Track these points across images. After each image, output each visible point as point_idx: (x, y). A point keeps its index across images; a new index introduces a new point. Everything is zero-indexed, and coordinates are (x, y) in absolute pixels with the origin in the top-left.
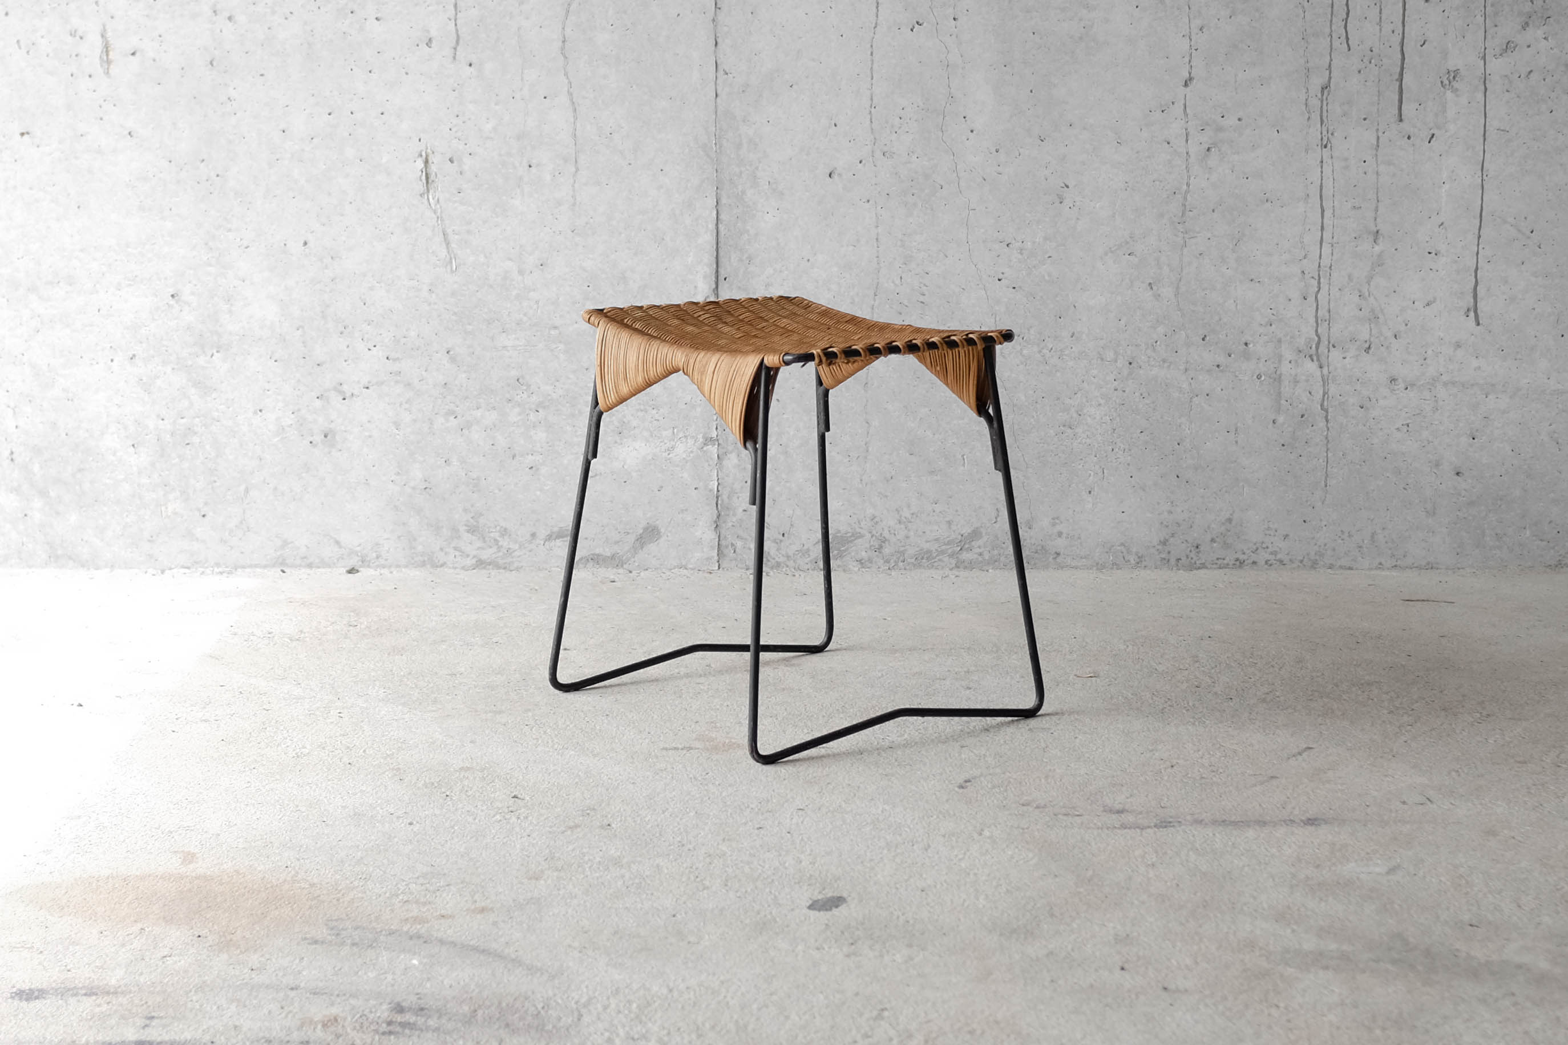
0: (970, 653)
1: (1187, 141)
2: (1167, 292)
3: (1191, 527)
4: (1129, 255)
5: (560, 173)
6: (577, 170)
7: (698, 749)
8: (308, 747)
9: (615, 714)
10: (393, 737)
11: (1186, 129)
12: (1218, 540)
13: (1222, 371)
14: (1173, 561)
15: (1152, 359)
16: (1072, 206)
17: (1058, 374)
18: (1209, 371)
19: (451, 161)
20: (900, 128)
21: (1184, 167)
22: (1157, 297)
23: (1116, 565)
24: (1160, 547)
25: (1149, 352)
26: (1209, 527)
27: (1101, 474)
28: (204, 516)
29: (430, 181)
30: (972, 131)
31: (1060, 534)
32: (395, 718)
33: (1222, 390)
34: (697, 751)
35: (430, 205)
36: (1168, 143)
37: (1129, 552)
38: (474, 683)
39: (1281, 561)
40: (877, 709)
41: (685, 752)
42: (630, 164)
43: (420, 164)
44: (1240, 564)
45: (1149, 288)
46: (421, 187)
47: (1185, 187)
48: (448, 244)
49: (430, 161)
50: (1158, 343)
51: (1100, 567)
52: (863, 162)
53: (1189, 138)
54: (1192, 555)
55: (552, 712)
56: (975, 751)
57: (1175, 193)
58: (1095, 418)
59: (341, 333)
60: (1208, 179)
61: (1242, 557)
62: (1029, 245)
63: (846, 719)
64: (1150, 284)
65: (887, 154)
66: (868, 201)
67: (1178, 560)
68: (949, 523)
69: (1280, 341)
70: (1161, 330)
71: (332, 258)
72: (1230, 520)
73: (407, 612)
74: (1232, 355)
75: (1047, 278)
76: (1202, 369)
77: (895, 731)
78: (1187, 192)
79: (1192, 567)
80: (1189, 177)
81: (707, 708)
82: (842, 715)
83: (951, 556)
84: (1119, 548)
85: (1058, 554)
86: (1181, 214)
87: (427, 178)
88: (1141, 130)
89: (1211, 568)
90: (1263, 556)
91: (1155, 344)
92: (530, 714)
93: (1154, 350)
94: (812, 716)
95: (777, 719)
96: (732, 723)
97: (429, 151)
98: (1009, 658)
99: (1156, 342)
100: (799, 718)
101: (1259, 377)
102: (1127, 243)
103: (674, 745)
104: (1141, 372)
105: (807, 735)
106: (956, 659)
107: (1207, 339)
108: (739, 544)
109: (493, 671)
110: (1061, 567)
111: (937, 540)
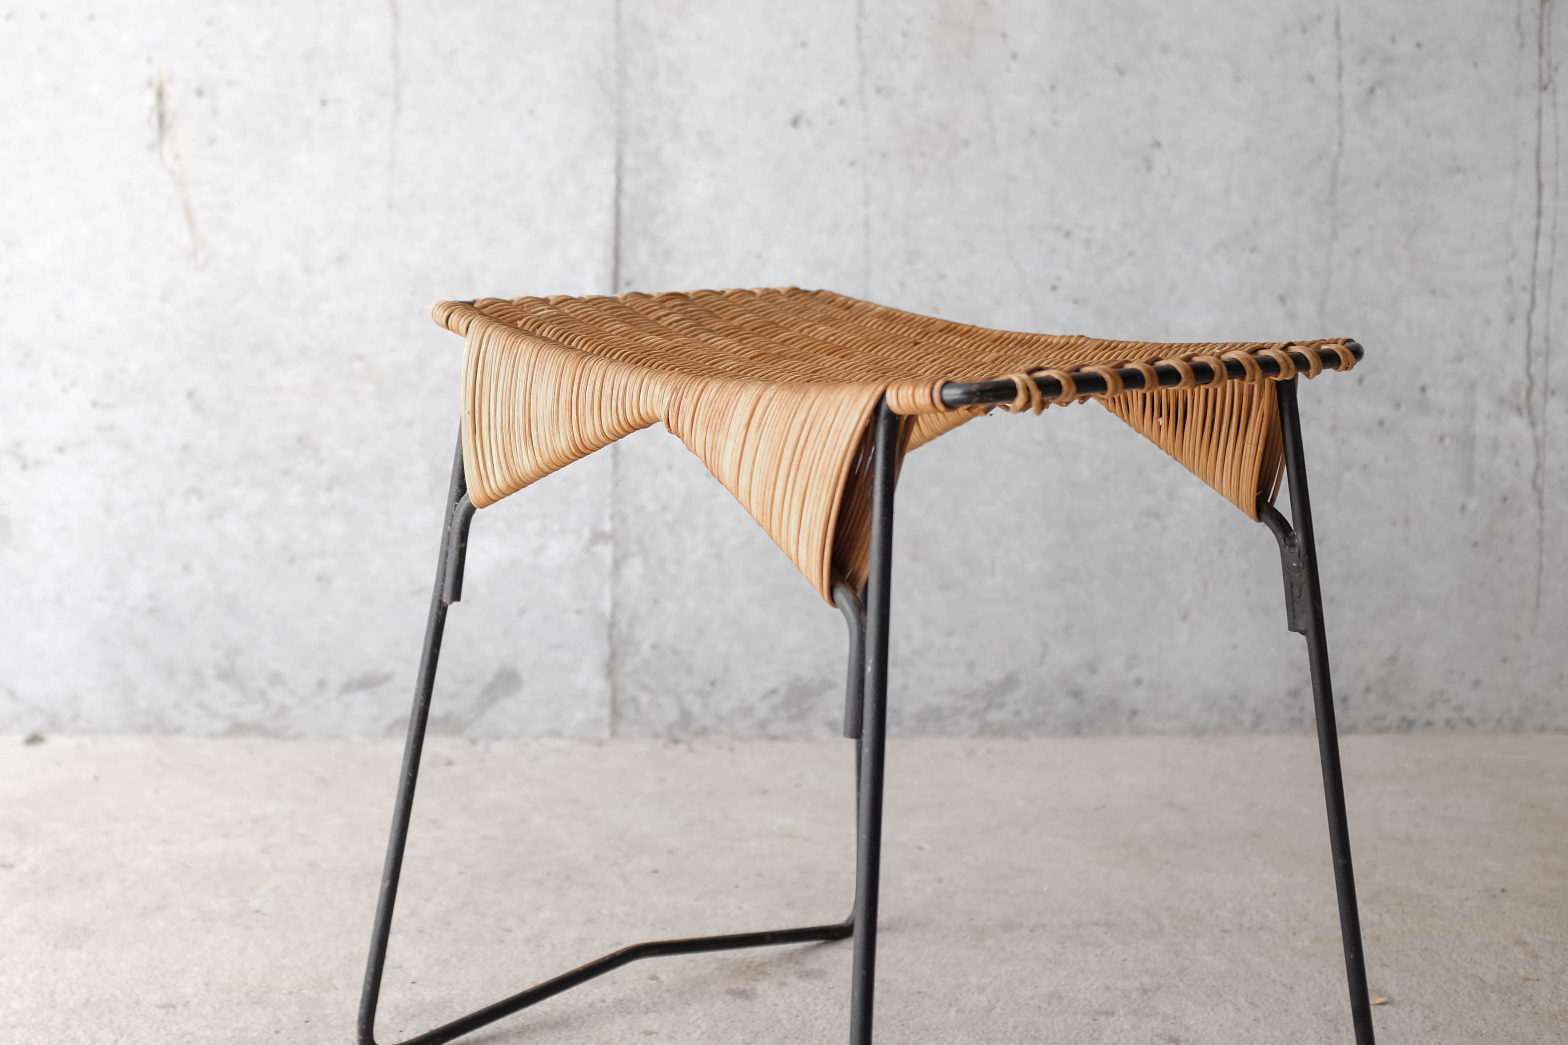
1: (1339, 77)
2: (1304, 309)
4: (1251, 251)
5: (370, 115)
6: (398, 110)
11: (1339, 59)
12: (1376, 689)
13: (1386, 431)
14: (1308, 723)
16: (1165, 175)
18: (1368, 431)
19: (199, 93)
20: (903, 50)
21: (1332, 117)
22: (1290, 316)
23: (1222, 729)
24: (1291, 701)
26: (1365, 670)
27: (1202, 589)
29: (165, 125)
30: (1014, 57)
31: (1138, 682)
33: (1386, 460)
35: (163, 162)
36: (1311, 80)
37: (1242, 708)
39: (1469, 722)
42: (481, 101)
43: (149, 98)
44: (1407, 725)
45: (1279, 302)
46: (150, 134)
47: (1335, 148)
48: (191, 223)
49: (166, 93)
51: (1199, 732)
52: (847, 103)
53: (1343, 72)
57: (1317, 157)
59: (21, 364)
60: (1370, 136)
61: (1411, 715)
62: (1099, 235)
64: (1281, 297)
65: (883, 92)
66: (850, 164)
68: (971, 665)
69: (1473, 385)
72: (1393, 659)
74: (1402, 407)
75: (1126, 285)
76: (1357, 427)
78: (1339, 155)
80: (1342, 133)
83: (973, 715)
84: (1227, 703)
85: (1134, 712)
86: (1328, 190)
87: (161, 118)
88: (1271, 59)
90: (1442, 713)
97: (165, 78)
101: (1441, 439)
102: (1248, 233)
107: (1366, 381)
108: (644, 698)
109: (247, 995)
110: (1139, 732)
111: (951, 691)
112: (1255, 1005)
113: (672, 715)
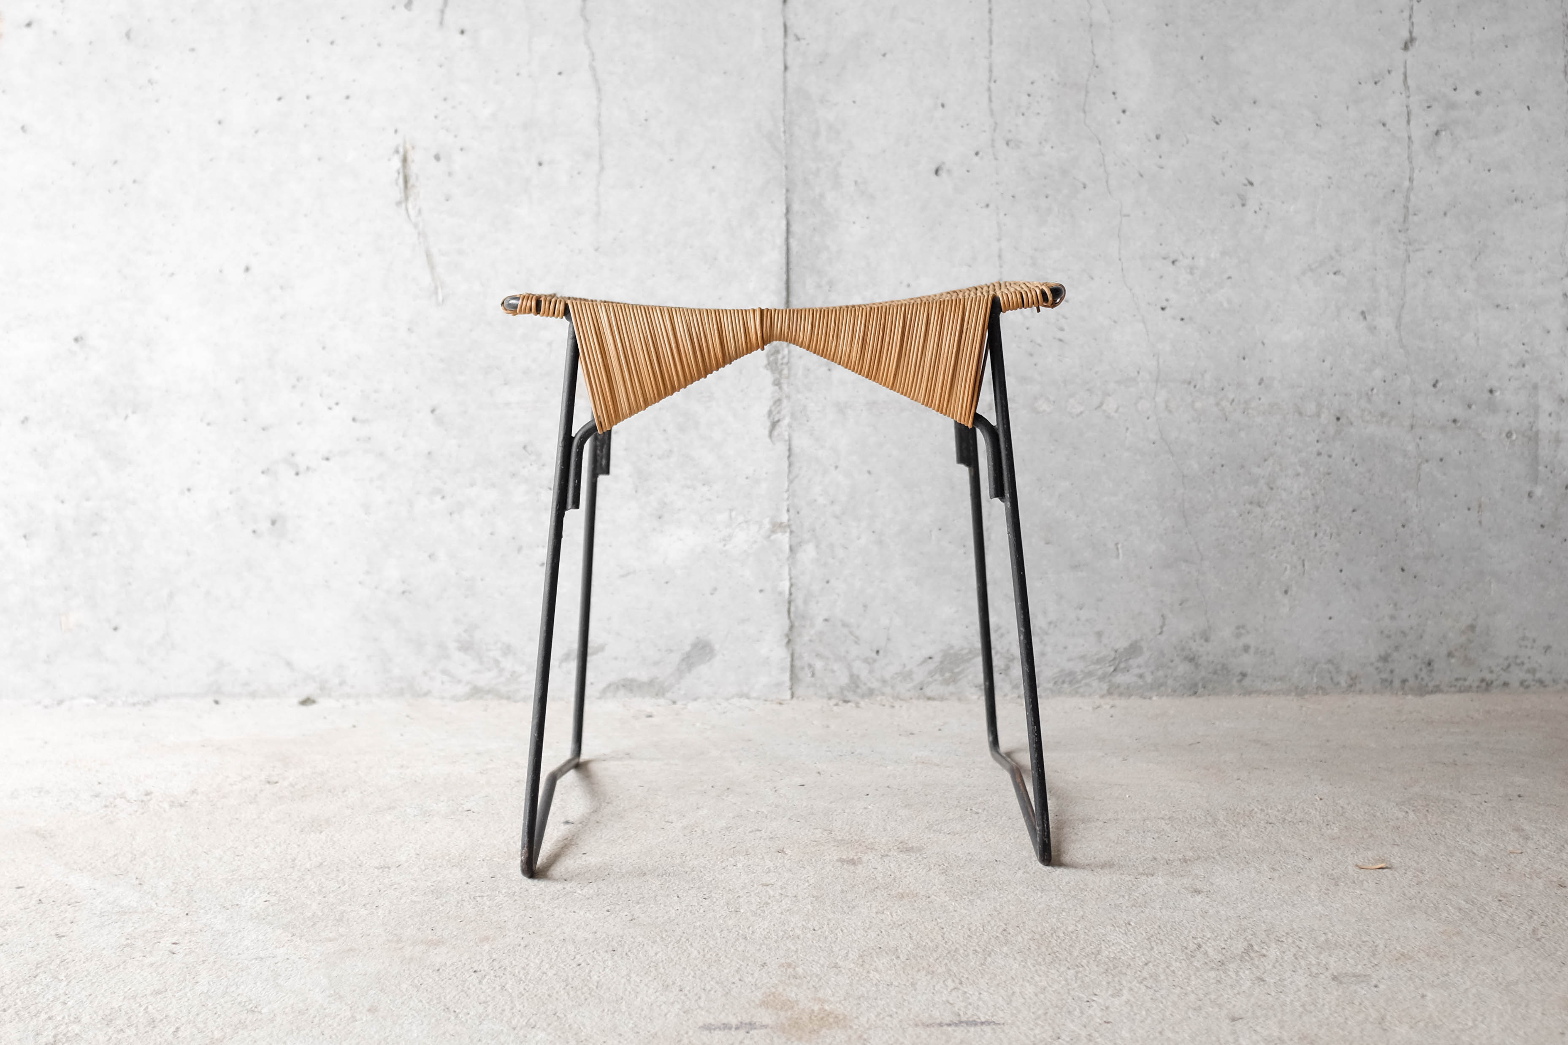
0: (1175, 825)
1: (1408, 122)
2: (1385, 323)
3: (1421, 637)
4: (1335, 273)
5: (579, 173)
6: (602, 169)
7: (766, 1027)
8: (85, 1019)
9: (626, 948)
10: (239, 999)
11: (1407, 107)
12: (1457, 654)
13: (1460, 428)
14: (1397, 683)
15: (1366, 413)
16: (1257, 209)
17: (1243, 434)
18: (1443, 428)
19: (437, 158)
20: (1028, 108)
21: (1406, 156)
22: (1373, 329)
23: (1321, 690)
24: (1380, 665)
25: (1363, 403)
26: (1445, 637)
27: (1300, 567)
28: (115, 629)
29: (409, 185)
30: (1124, 112)
31: (1246, 649)
32: (262, 955)
33: (1460, 453)
34: (763, 1031)
35: (409, 216)
36: (1384, 125)
37: (1338, 670)
38: (413, 883)
39: (1541, 682)
40: (1062, 935)
41: (742, 1034)
42: (671, 160)
43: (397, 163)
44: (1486, 686)
45: (1361, 318)
46: (397, 193)
47: (1407, 183)
48: (432, 267)
49: (409, 159)
50: (1375, 391)
51: (1301, 692)
52: (981, 154)
53: (1412, 117)
54: (1423, 674)
55: (523, 943)
56: (1258, 1028)
57: (1394, 191)
58: (1292, 492)
59: (294, 387)
60: (1437, 172)
61: (1489, 677)
62: (1201, 262)
63: (1015, 959)
64: (1363, 313)
65: (1012, 144)
66: (987, 206)
67: (1404, 681)
68: (1099, 634)
69: (1535, 387)
70: (1378, 373)
71: (282, 288)
72: (1472, 628)
74: (1474, 407)
75: (1226, 305)
76: (1433, 425)
77: (1104, 983)
78: (1410, 189)
79: (1422, 691)
80: (1412, 170)
81: (781, 933)
82: (1005, 949)
83: (1102, 679)
84: (1325, 666)
85: (1244, 675)
86: (1402, 220)
87: (406, 181)
88: (1348, 108)
89: (1447, 692)
90: (1516, 675)
91: (1370, 393)
92: (487, 947)
93: (1369, 400)
94: (956, 950)
95: (898, 957)
96: (823, 966)
97: (408, 146)
98: (1238, 834)
99: (1372, 390)
100: (935, 955)
101: (1509, 435)
102: (1332, 258)
103: (723, 1018)
104: (1352, 430)
105: (954, 993)
106: (1158, 838)
107: (1440, 385)
108: (819, 664)
109: (449, 861)
110: (1248, 692)
111: (1083, 657)
112: (1274, 870)
113: (844, 680)
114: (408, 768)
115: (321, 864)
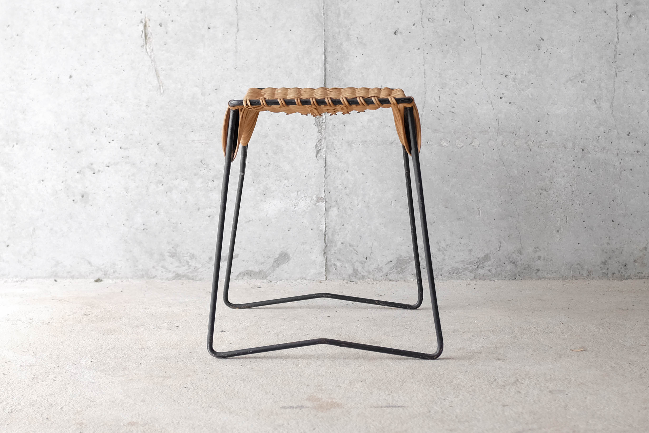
0: (495, 334)
1: (617, 11)
2: (605, 105)
3: (621, 253)
4: (582, 82)
5: (227, 33)
6: (238, 30)
7: (308, 407)
8: (23, 404)
9: (250, 379)
10: (86, 397)
11: (616, 4)
12: (638, 261)
13: (640, 155)
14: (610, 275)
15: (596, 147)
16: (546, 51)
17: (538, 157)
18: (632, 155)
19: (161, 25)
20: (438, 3)
21: (615, 27)
22: (599, 108)
23: (574, 277)
24: (602, 266)
25: (595, 143)
26: (632, 253)
27: (565, 220)
28: (8, 246)
29: (147, 38)
30: (483, 5)
31: (539, 258)
32: (93, 381)
33: (640, 167)
34: (307, 409)
35: (147, 52)
36: (605, 12)
37: (582, 268)
38: (155, 355)
40: (437, 375)
41: (298, 410)
42: (271, 27)
43: (141, 27)
45: (594, 103)
46: (141, 41)
47: (616, 40)
48: (158, 77)
49: (147, 26)
50: (600, 137)
51: (565, 278)
52: (416, 25)
53: (619, 9)
54: (622, 270)
55: (205, 377)
56: (514, 409)
57: (610, 43)
58: (561, 185)
59: (92, 132)
60: (630, 35)
62: (519, 76)
63: (416, 384)
64: (595, 100)
65: (430, 20)
66: (419, 49)
67: (613, 273)
68: (470, 251)
70: (602, 129)
71: (87, 86)
72: (645, 249)
73: (124, 306)
74: (647, 145)
75: (530, 96)
76: (627, 153)
77: (452, 393)
78: (617, 42)
79: (622, 278)
80: (618, 33)
81: (316, 374)
82: (412, 380)
83: (471, 272)
84: (576, 266)
85: (538, 270)
86: (613, 57)
87: (146, 36)
88: (588, 4)
89: (634, 279)
91: (598, 138)
92: (190, 379)
93: (598, 142)
94: (391, 381)
95: (366, 383)
96: (333, 386)
97: (147, 19)
98: (522, 337)
99: (599, 137)
100: (382, 382)
102: (580, 75)
103: (290, 404)
104: (590, 155)
105: (388, 396)
106: (486, 338)
107: (631, 134)
108: (339, 264)
110: (540, 278)
111: (463, 261)
112: (534, 351)
113: (350, 271)
114: (149, 309)
115: (114, 347)
